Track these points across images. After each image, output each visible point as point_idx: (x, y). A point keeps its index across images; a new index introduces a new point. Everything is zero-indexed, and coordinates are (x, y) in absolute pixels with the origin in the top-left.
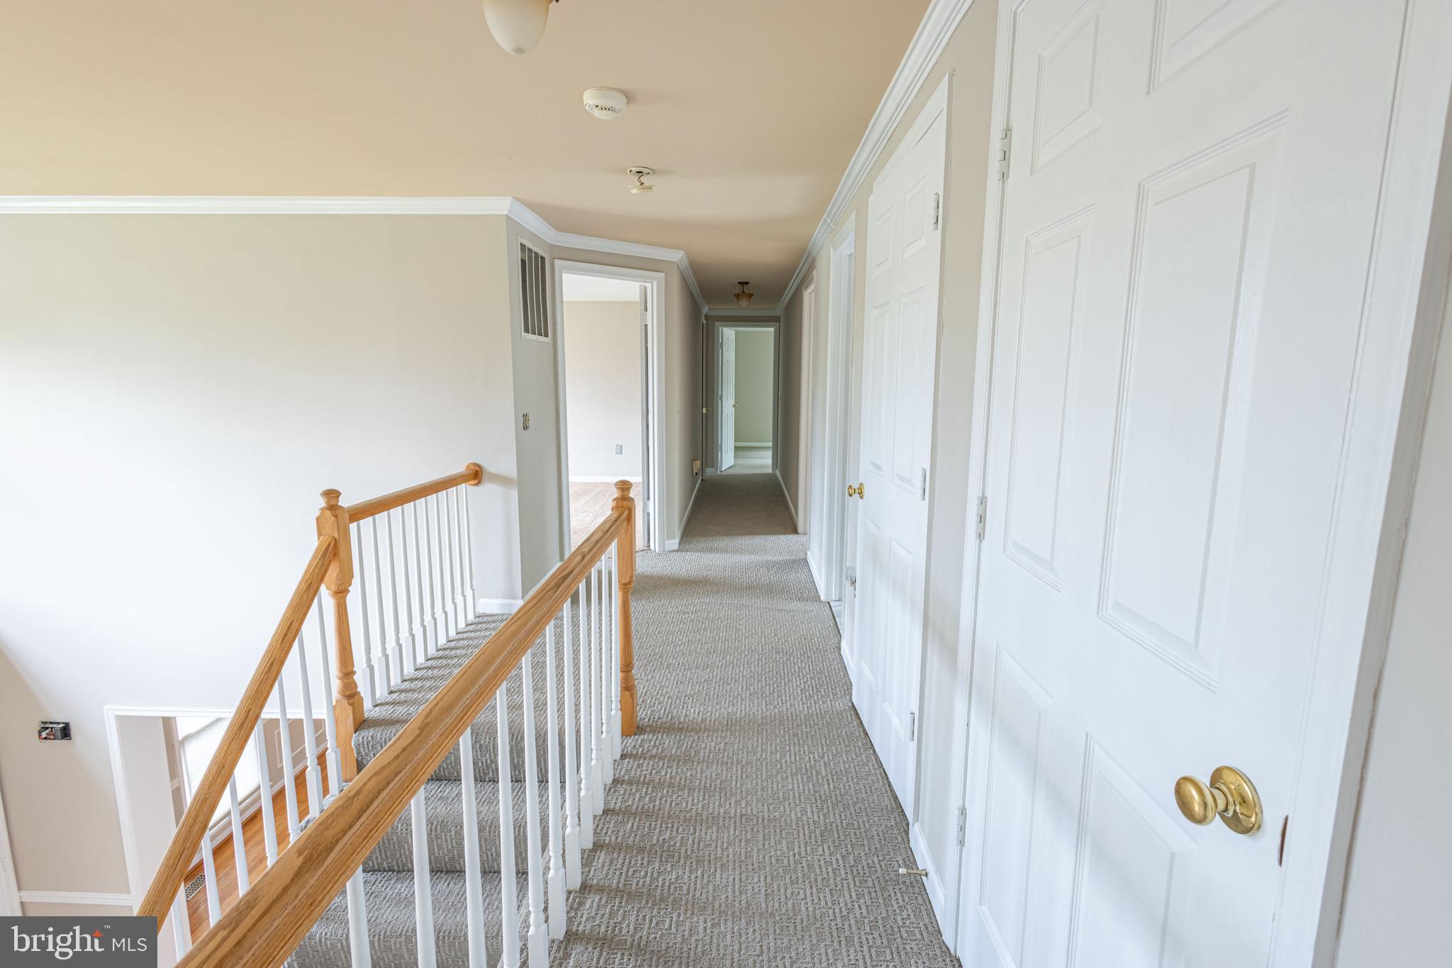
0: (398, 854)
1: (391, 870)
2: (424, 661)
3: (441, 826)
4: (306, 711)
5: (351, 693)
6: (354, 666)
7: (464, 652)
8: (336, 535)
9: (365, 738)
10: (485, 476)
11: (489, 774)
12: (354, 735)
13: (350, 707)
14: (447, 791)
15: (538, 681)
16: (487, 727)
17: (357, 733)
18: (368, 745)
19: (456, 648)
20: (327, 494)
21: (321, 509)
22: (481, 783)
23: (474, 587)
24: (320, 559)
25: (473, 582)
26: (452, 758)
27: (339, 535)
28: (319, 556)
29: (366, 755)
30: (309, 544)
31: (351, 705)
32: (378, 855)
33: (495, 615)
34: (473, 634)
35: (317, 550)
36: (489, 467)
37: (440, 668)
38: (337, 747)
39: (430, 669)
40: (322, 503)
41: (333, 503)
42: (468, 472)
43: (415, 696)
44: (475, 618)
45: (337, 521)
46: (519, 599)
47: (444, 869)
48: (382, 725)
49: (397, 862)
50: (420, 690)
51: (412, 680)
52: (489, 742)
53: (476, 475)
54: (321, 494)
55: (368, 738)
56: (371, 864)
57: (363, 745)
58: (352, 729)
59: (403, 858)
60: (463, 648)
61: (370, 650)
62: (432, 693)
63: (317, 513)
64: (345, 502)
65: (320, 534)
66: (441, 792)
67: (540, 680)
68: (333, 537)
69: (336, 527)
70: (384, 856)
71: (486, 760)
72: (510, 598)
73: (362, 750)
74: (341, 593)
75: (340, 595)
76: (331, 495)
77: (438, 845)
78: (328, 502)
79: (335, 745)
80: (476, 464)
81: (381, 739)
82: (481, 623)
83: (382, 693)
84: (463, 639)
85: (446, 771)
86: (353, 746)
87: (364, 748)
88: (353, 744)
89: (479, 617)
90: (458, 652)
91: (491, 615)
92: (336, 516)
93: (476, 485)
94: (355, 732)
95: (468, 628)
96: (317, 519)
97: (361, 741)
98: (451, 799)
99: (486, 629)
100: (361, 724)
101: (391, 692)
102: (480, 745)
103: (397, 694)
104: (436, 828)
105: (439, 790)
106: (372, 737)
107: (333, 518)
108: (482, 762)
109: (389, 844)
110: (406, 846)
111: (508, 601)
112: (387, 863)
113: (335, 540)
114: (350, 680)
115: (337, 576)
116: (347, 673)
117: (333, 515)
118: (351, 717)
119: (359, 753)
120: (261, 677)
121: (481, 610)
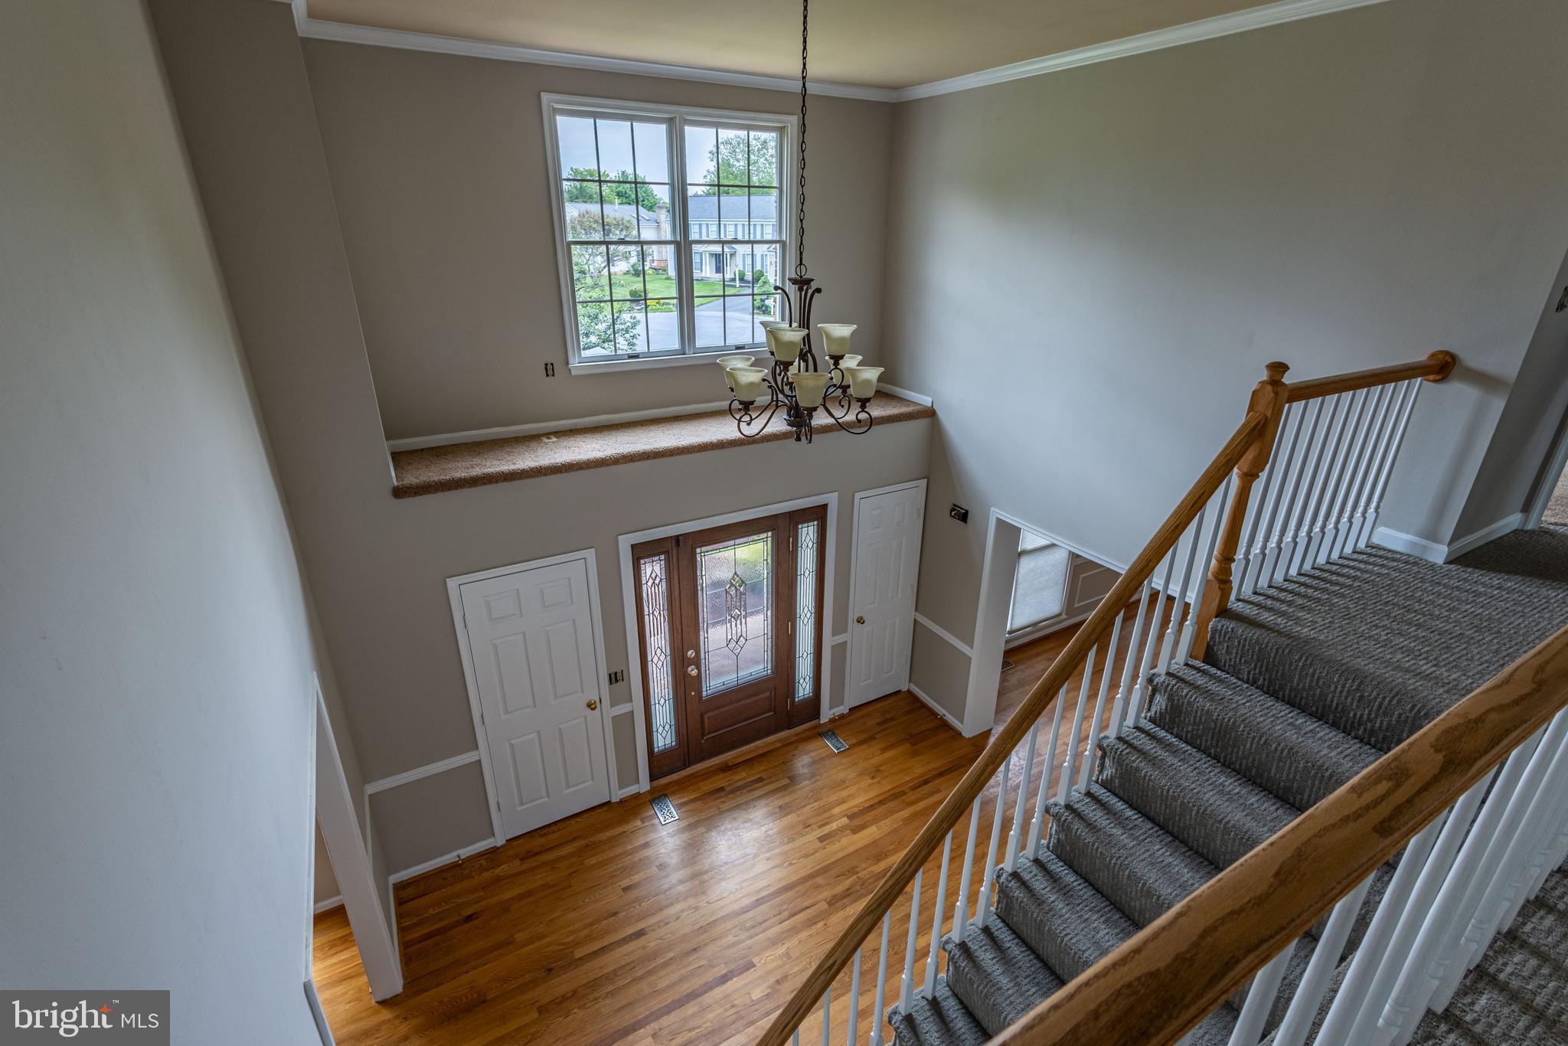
0: (1230, 749)
1: (1216, 758)
2: (1295, 575)
3: (1289, 752)
4: (1165, 583)
5: (1222, 578)
6: (1235, 554)
7: (1349, 582)
8: (1269, 414)
9: (1225, 627)
10: (1456, 370)
11: (1358, 730)
12: (1214, 620)
13: (1220, 592)
14: (1300, 721)
15: (1459, 658)
16: (1379, 679)
17: (1217, 619)
18: (1225, 633)
19: (1338, 574)
20: (1276, 367)
21: (1260, 383)
22: (1344, 734)
23: (1379, 510)
24: (1245, 436)
25: (1381, 504)
26: (1318, 692)
27: (1272, 414)
28: (1246, 432)
29: (1220, 642)
30: (1235, 419)
31: (1222, 590)
32: (1209, 738)
33: (1396, 552)
34: (1362, 566)
35: (1244, 426)
36: (1471, 358)
37: (1316, 589)
38: (1196, 623)
39: (1303, 585)
40: (1264, 376)
41: (1277, 378)
42: (1431, 363)
43: (1284, 608)
44: (1366, 547)
45: (1276, 398)
46: (1443, 544)
47: (1274, 792)
48: (1246, 623)
49: (1226, 757)
50: (1290, 604)
51: (1281, 589)
52: (1376, 698)
53: (1443, 367)
54: (1267, 366)
55: (1227, 628)
56: (1198, 742)
57: (1221, 633)
58: (1214, 613)
59: (1234, 756)
60: (1348, 577)
61: (1253, 543)
62: (1304, 613)
63: (1254, 386)
64: (1288, 379)
65: (1251, 408)
66: (1292, 717)
67: (1464, 658)
68: (1265, 415)
69: (1272, 405)
70: (1214, 743)
71: (1362, 715)
72: (1427, 538)
73: (1217, 637)
74: (1249, 477)
75: (1250, 478)
76: (1278, 369)
77: (1278, 767)
78: (1271, 377)
79: (1195, 620)
80: (1447, 353)
81: (1242, 636)
82: (1375, 556)
83: (1247, 590)
84: (1348, 567)
85: (1303, 701)
86: (1209, 629)
87: (1220, 635)
88: (1210, 626)
89: (1373, 547)
90: (1341, 579)
91: (1390, 551)
92: (1276, 394)
93: (1435, 381)
94: (1216, 617)
95: (1355, 556)
96: (1254, 392)
97: (1219, 628)
98: (1304, 731)
99: (1382, 566)
100: (1223, 612)
101: (1255, 593)
102: (1362, 697)
103: (1262, 598)
104: (1283, 750)
105: (1290, 715)
106: (1232, 628)
107: (1272, 395)
108: (1355, 715)
109: (1225, 736)
110: (1242, 748)
111: (1424, 542)
112: (1215, 751)
113: (1266, 419)
114: (1228, 566)
115: (1254, 457)
116: (1227, 558)
117: (1274, 392)
118: (1217, 600)
119: (1213, 637)
120: (1166, 535)
121: (1375, 540)
